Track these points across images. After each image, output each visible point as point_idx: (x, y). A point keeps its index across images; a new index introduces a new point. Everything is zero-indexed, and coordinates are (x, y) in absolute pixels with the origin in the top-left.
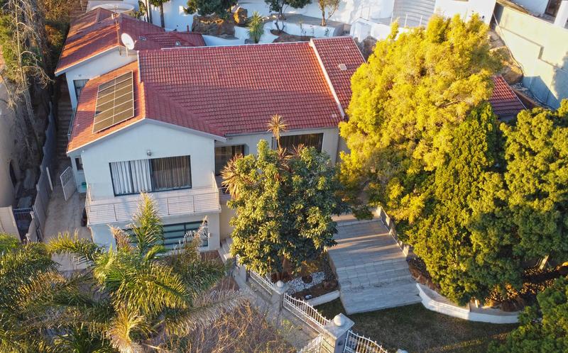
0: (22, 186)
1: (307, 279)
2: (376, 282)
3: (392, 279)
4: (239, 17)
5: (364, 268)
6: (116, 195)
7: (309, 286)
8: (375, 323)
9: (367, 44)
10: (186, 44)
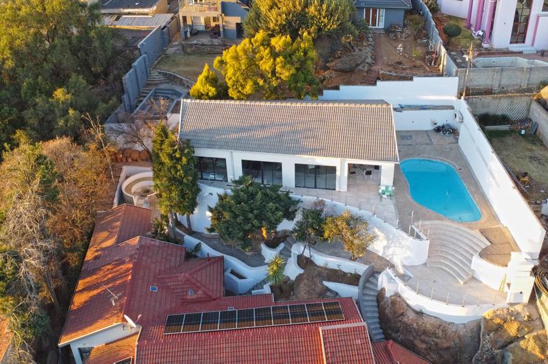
4: (267, 233)
9: (393, 303)
10: (200, 292)
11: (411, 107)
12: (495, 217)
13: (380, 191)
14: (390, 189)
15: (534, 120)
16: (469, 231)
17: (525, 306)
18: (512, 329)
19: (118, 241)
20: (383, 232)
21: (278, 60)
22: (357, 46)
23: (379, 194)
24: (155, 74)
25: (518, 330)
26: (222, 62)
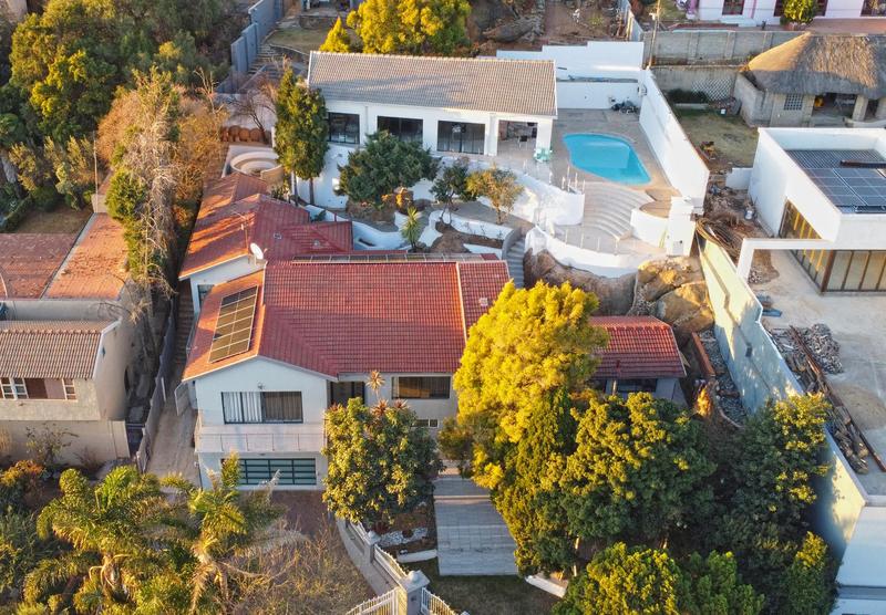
0: (134, 393)
1: (408, 534)
2: (478, 546)
3: (495, 546)
4: (403, 199)
5: (469, 530)
6: (226, 423)
7: (406, 541)
8: (465, 588)
9: (540, 259)
10: (327, 244)
11: (582, 79)
12: (666, 182)
13: (535, 155)
14: (547, 153)
15: (738, 98)
16: (634, 192)
17: (685, 258)
18: (668, 278)
19: (235, 199)
20: (534, 192)
21: (424, 10)
22: (524, 14)
23: (534, 159)
24: (266, 48)
25: (674, 278)
26: (358, 18)
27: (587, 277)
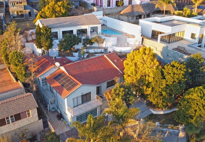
4: (73, 49)
6: (74, 107)
17: (141, 45)
27: (125, 53)
